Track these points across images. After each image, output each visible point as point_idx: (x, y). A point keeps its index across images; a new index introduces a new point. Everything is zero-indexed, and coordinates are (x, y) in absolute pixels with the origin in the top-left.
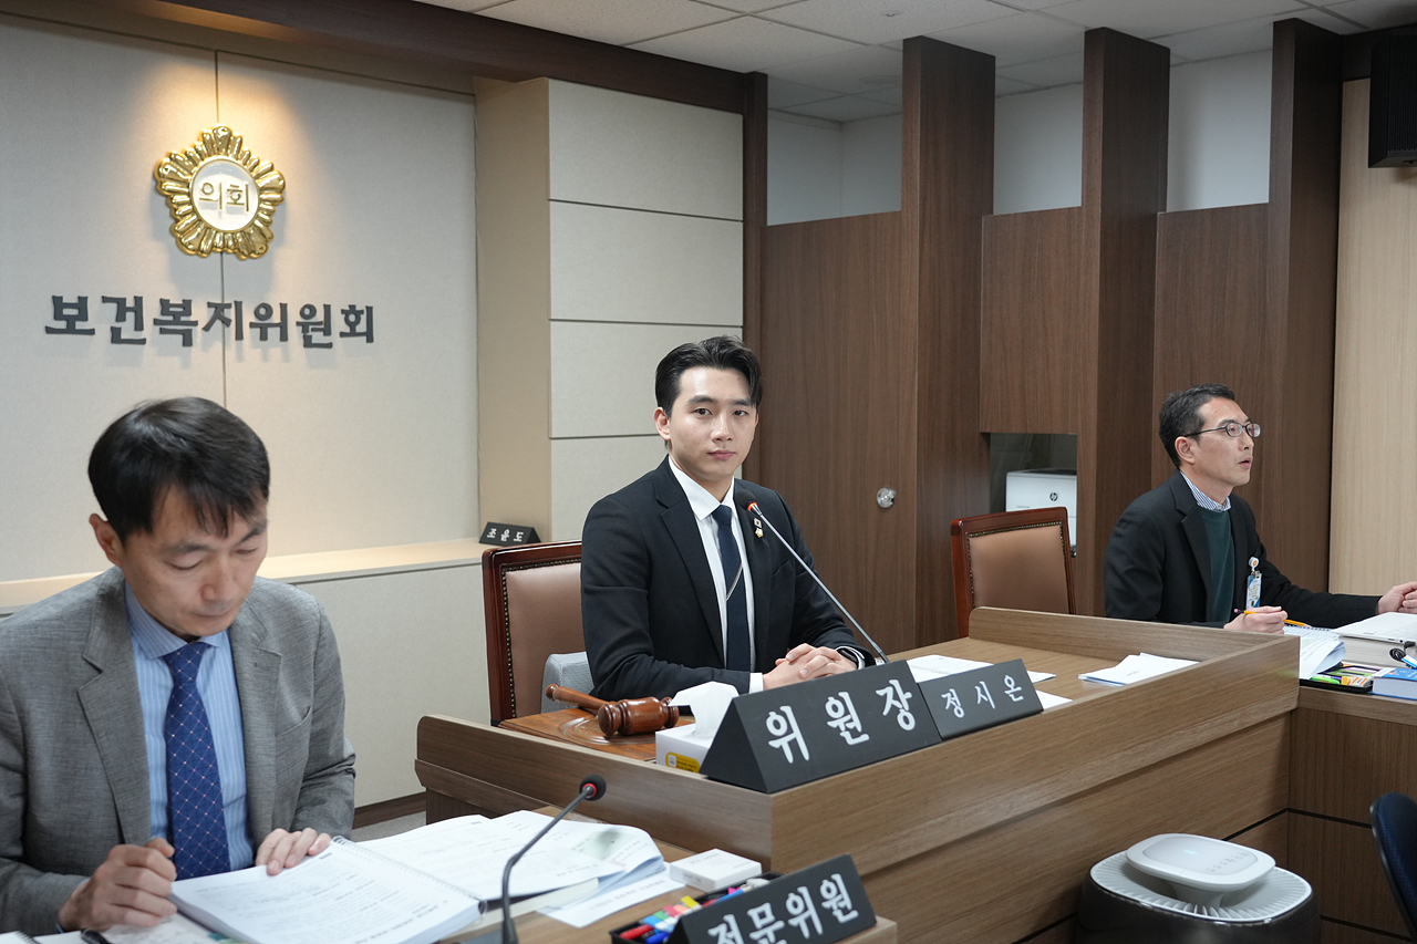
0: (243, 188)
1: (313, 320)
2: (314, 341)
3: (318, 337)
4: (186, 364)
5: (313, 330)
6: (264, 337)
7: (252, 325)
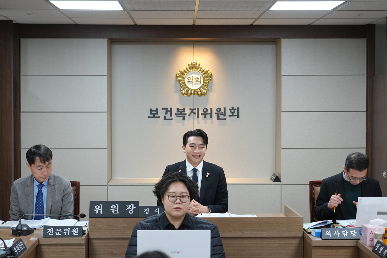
0: (199, 77)
1: (220, 112)
2: (220, 118)
4: (183, 125)
5: (220, 115)
6: (205, 117)
7: (202, 114)
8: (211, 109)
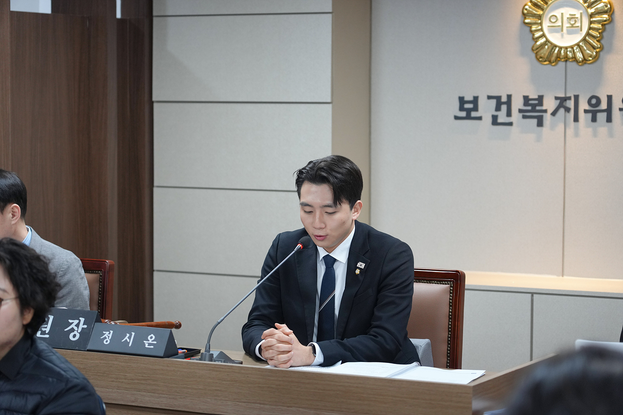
0: (578, 16)
4: (539, 139)
6: (594, 119)
7: (586, 111)
8: (610, 98)
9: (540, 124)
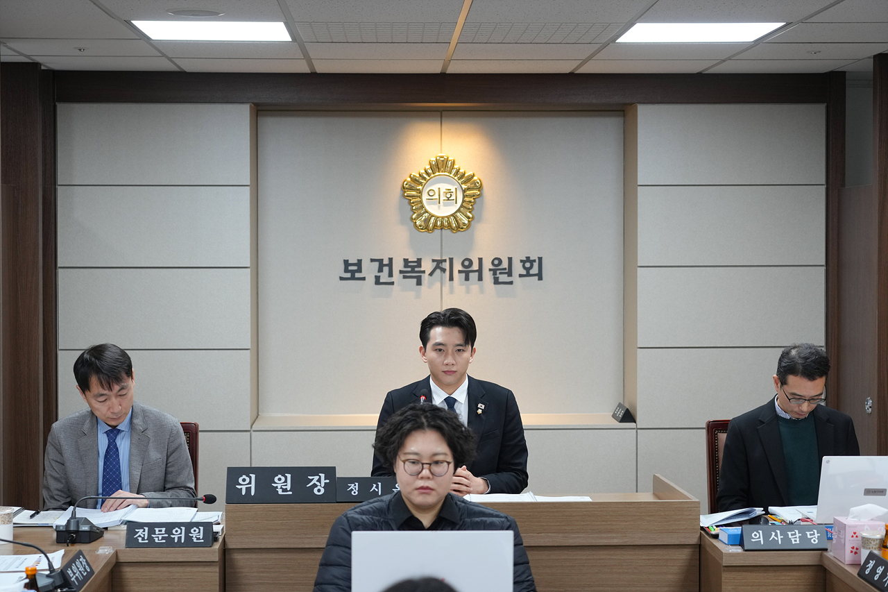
0: (453, 190)
1: (500, 267)
2: (500, 280)
3: (503, 278)
4: (418, 296)
5: (500, 273)
6: (467, 279)
7: (460, 272)
8: (480, 260)
9: (419, 283)
